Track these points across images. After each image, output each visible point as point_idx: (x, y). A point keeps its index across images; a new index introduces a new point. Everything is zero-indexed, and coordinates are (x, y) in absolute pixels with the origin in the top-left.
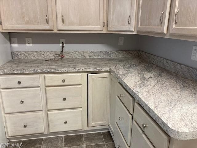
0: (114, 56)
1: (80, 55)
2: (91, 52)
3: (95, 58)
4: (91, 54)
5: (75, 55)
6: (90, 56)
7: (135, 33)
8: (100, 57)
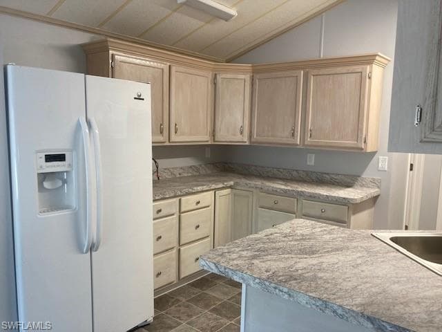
0: (203, 172)
1: (170, 174)
2: (181, 168)
3: (185, 177)
4: (181, 171)
5: (165, 174)
6: (180, 174)
7: (247, 144)
8: (190, 175)
